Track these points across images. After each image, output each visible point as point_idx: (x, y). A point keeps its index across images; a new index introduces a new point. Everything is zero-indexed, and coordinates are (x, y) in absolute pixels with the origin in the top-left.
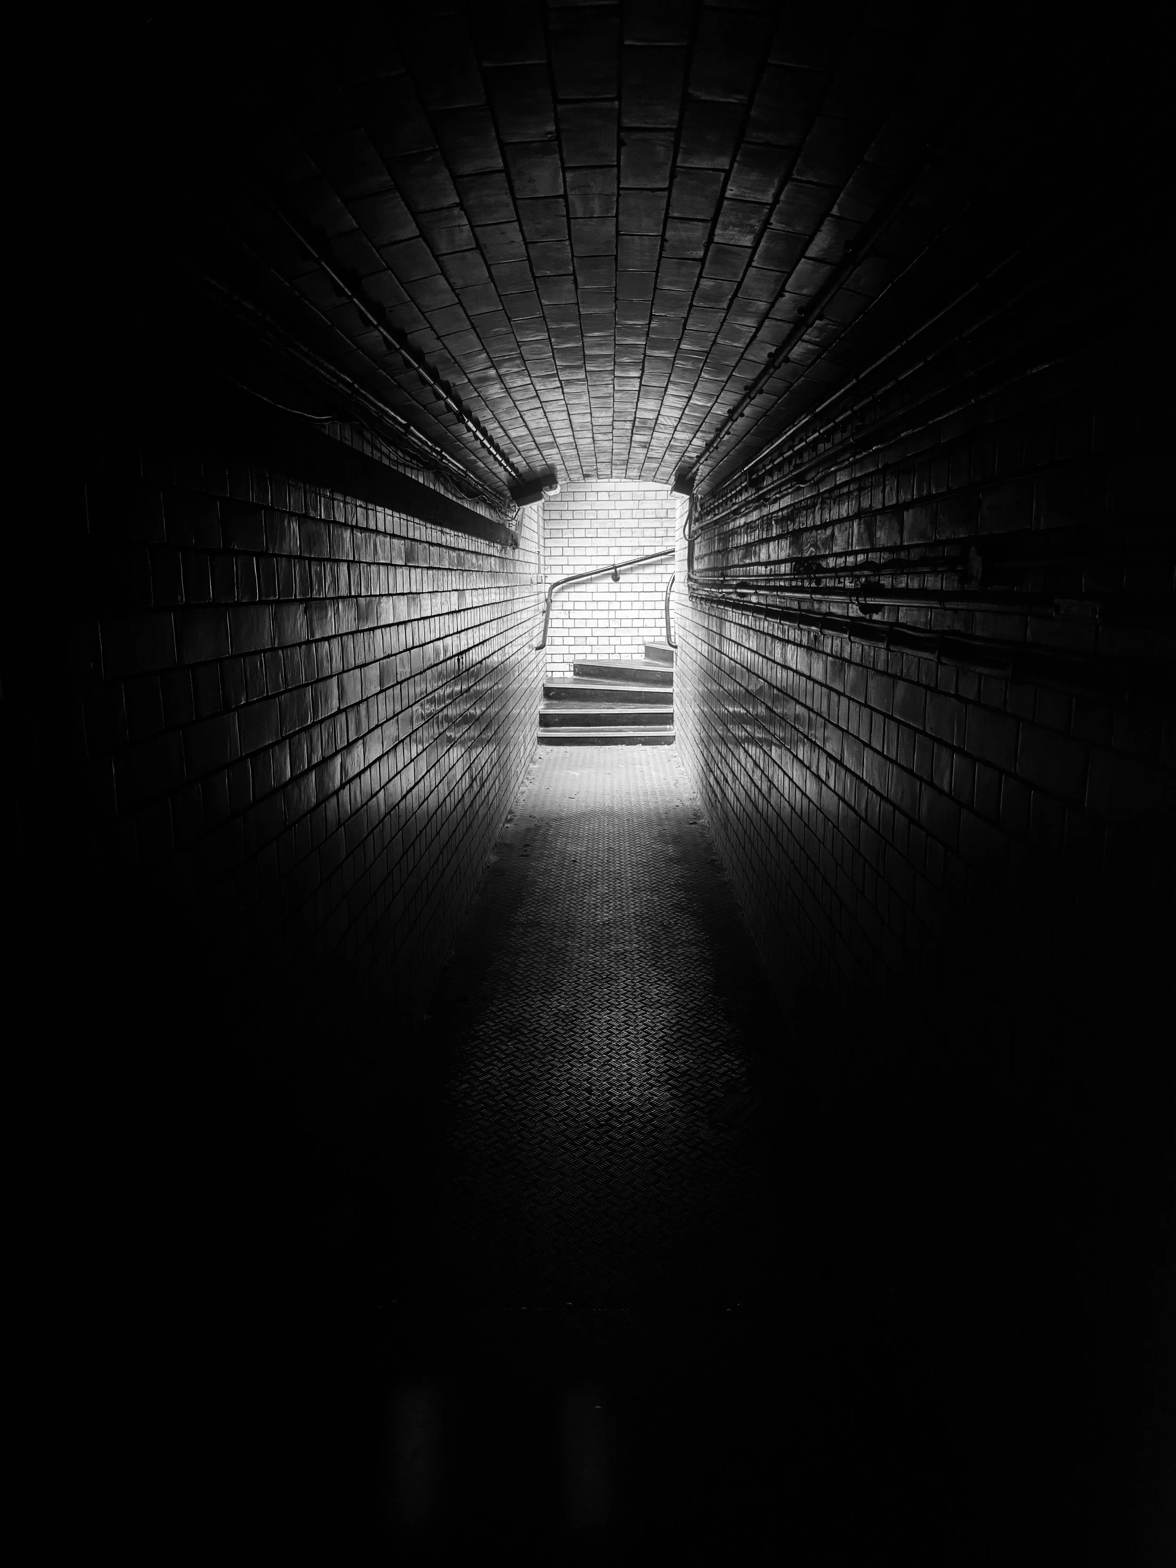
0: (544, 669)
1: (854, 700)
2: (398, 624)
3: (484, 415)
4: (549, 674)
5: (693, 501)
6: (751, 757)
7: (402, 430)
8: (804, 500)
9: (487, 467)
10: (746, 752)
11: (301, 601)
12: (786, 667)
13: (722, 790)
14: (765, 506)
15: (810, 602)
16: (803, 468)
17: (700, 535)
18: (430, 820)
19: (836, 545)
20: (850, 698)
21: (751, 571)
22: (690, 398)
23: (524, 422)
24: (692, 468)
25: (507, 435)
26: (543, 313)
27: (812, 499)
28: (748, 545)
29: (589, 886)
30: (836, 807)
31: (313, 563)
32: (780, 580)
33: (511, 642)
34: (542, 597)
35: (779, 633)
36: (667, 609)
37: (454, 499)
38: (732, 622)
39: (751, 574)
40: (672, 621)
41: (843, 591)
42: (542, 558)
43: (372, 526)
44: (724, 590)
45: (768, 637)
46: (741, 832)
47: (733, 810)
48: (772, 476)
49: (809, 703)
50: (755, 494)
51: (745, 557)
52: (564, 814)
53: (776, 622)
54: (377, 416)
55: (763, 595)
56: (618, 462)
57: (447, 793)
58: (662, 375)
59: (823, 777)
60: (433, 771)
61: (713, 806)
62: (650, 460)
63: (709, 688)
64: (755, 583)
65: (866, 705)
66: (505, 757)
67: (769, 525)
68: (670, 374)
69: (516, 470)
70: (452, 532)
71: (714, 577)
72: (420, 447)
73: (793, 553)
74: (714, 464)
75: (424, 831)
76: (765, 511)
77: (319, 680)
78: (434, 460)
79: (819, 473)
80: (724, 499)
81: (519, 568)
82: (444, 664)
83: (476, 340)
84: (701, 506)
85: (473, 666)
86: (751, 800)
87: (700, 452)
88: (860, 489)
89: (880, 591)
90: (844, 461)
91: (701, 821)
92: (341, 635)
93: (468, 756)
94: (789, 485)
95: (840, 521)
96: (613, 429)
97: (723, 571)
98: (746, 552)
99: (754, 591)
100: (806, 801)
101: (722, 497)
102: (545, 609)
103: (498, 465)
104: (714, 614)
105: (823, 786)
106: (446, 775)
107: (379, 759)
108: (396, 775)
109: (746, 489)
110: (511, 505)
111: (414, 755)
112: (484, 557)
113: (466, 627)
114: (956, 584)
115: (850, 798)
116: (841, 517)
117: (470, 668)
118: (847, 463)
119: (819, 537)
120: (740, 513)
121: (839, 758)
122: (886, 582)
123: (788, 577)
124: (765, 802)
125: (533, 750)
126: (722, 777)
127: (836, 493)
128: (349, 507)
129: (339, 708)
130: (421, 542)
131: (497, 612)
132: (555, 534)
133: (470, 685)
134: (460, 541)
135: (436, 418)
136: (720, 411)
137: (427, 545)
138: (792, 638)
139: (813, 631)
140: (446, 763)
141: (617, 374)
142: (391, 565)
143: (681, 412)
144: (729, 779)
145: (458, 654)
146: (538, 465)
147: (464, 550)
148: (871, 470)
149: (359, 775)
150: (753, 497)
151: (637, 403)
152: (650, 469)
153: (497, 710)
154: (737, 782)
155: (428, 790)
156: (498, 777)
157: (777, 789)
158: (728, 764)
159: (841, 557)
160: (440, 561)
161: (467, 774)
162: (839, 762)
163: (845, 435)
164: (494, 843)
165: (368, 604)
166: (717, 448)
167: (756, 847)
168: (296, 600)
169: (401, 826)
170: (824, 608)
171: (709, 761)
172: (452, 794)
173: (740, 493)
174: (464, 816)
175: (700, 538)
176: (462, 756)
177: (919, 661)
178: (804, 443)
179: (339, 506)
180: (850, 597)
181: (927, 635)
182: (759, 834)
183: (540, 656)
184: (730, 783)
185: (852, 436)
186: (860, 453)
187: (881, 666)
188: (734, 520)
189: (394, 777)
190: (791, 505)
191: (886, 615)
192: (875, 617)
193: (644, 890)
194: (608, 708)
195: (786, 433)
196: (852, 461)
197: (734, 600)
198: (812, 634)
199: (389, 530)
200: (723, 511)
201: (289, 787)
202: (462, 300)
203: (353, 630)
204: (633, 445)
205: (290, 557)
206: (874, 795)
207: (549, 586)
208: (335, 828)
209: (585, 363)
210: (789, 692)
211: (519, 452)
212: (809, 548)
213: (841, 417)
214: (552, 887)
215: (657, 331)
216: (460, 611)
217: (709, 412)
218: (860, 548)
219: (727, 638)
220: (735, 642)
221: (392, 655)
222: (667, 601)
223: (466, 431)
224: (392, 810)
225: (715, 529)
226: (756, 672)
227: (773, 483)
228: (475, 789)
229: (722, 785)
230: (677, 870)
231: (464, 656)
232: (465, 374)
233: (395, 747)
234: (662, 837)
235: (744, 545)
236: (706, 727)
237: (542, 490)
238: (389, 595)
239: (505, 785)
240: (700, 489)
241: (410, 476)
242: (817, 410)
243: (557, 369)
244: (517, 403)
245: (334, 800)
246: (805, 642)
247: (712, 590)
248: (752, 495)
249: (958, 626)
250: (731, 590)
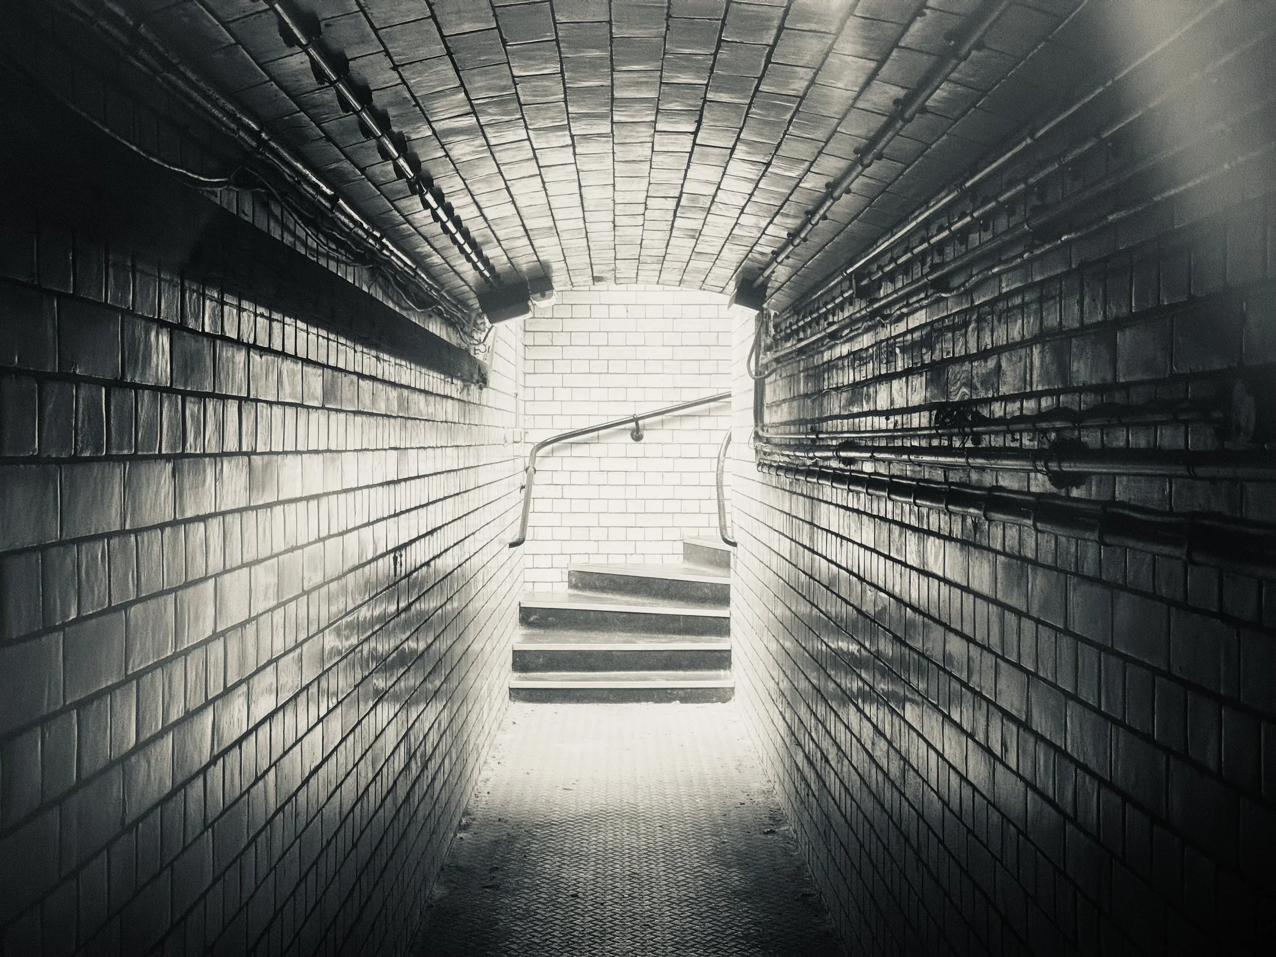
0: (521, 579)
1: (1045, 624)
2: (308, 499)
3: (449, 184)
4: (529, 587)
5: (762, 320)
6: (869, 719)
7: (327, 204)
8: (948, 317)
9: (447, 263)
10: (861, 711)
11: (168, 458)
12: (924, 573)
13: (819, 776)
14: (883, 326)
15: (964, 470)
16: (946, 269)
17: (774, 371)
18: (343, 822)
19: (1004, 383)
20: (1038, 621)
21: (863, 425)
22: (768, 165)
23: (511, 196)
24: (764, 270)
25: (482, 215)
26: (557, 34)
27: (963, 316)
28: (856, 386)
29: (600, 938)
30: (1021, 798)
31: (188, 399)
32: (912, 437)
33: (473, 534)
34: (520, 464)
35: (913, 517)
36: (719, 486)
37: (397, 309)
38: (831, 503)
39: (863, 429)
40: (727, 504)
41: (1019, 453)
42: (521, 404)
43: (277, 346)
44: (817, 454)
45: (894, 527)
46: (854, 846)
47: (839, 808)
48: (893, 281)
49: (968, 630)
50: (865, 308)
51: (851, 402)
52: (555, 817)
53: (906, 503)
54: (291, 180)
55: (883, 460)
56: (649, 260)
57: (370, 776)
58: (727, 130)
59: (997, 750)
60: (351, 738)
61: (802, 802)
62: (699, 256)
63: (793, 609)
64: (869, 444)
65: (1066, 632)
66: (460, 721)
67: (891, 354)
68: (741, 129)
69: (491, 269)
70: (392, 360)
71: (799, 433)
72: (351, 229)
73: (932, 397)
74: (800, 264)
75: (334, 841)
76: (884, 334)
77: (187, 585)
78: (371, 251)
79: (971, 276)
80: (815, 315)
81: (489, 417)
82: (373, 565)
83: (452, 73)
84: (776, 326)
85: (416, 569)
86: (871, 792)
87: (778, 245)
88: (1041, 300)
89: (1079, 451)
90: (1016, 257)
91: (783, 829)
92: (224, 514)
93: (404, 718)
94: (922, 295)
95: (1010, 347)
96: (646, 209)
97: (814, 425)
98: (851, 398)
99: (869, 455)
100: (967, 791)
101: (811, 313)
102: (524, 483)
103: (465, 260)
104: (799, 491)
105: (997, 763)
106: (370, 747)
107: (270, 716)
108: (294, 745)
109: (850, 301)
110: (479, 322)
111: (323, 711)
112: (438, 399)
113: (408, 508)
114: (1209, 441)
115: (1048, 785)
116: (1010, 341)
117: (412, 573)
118: (1019, 260)
119: (974, 372)
120: (842, 337)
121: (1023, 718)
122: (1091, 439)
123: (925, 432)
124: (896, 794)
125: (503, 710)
126: (819, 754)
127: (1001, 305)
128: (245, 314)
129: (214, 632)
130: (345, 371)
131: (451, 484)
132: (541, 367)
133: (410, 601)
134: (403, 374)
135: (377, 187)
136: (814, 183)
137: (355, 378)
138: (934, 528)
139: (971, 515)
140: (371, 726)
141: (659, 127)
142: (302, 406)
143: (752, 186)
144: (830, 758)
145: (394, 550)
146: (525, 262)
147: (408, 387)
148: (1059, 271)
149: (239, 742)
150: (864, 312)
151: (686, 171)
152: (697, 271)
153: (449, 643)
154: (846, 762)
155: (342, 772)
156: (448, 752)
157: (917, 772)
158: (829, 733)
159: (1014, 402)
160: (373, 402)
161: (402, 745)
162: (1024, 725)
163: (1015, 219)
164: (440, 865)
165: (266, 467)
166: (805, 240)
167: (881, 871)
168: (160, 456)
169: (299, 832)
170: (988, 479)
171: (795, 728)
172: (379, 778)
173: (841, 307)
174: (394, 818)
175: (774, 374)
176: (396, 715)
177: (1154, 560)
178: (946, 233)
179: (230, 313)
180: (1034, 462)
181: (1167, 519)
182: (886, 848)
183: (516, 558)
184: (832, 763)
185: (1027, 221)
186: (1042, 245)
187: (1089, 568)
188: (831, 348)
189: (291, 748)
190: (926, 325)
191: (1094, 488)
192: (1075, 493)
193: (692, 946)
194: (624, 642)
195: (917, 217)
196: (1028, 258)
197: (835, 469)
198: (969, 521)
199: (302, 354)
200: (812, 335)
201: (133, 759)
202: (436, 13)
203: (241, 506)
204: (675, 233)
205: (157, 389)
206: (1087, 778)
207: (531, 447)
208: (198, 831)
209: (612, 110)
210: (934, 612)
211: (498, 240)
212: (960, 388)
213: (1008, 194)
214: (538, 941)
215: (727, 65)
216: (399, 481)
217: (797, 185)
218: (1046, 387)
219: (823, 529)
220: (837, 535)
221: (298, 548)
222: (720, 473)
223: (421, 207)
224: (286, 803)
225: (799, 361)
226: (875, 581)
227: (895, 291)
228: (414, 771)
229: (818, 768)
230: (746, 912)
231: (403, 553)
232: (429, 123)
233: (296, 697)
234: (718, 853)
235: (849, 385)
236: (788, 673)
237: (529, 299)
238: (297, 452)
239: (458, 768)
240: (774, 302)
241: (335, 271)
242: (968, 184)
243: (568, 118)
244: (502, 168)
245: (199, 782)
246: (957, 532)
247: (797, 454)
248: (861, 310)
249: (1219, 506)
250: (830, 454)
